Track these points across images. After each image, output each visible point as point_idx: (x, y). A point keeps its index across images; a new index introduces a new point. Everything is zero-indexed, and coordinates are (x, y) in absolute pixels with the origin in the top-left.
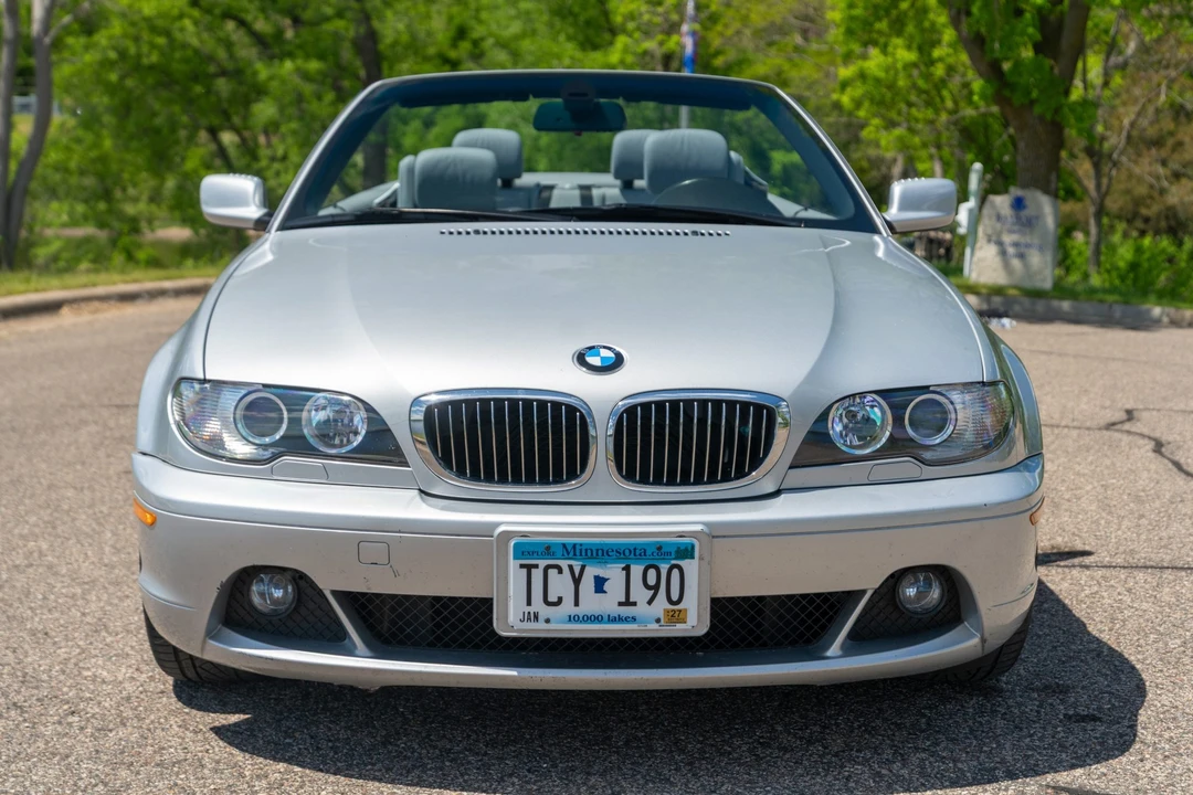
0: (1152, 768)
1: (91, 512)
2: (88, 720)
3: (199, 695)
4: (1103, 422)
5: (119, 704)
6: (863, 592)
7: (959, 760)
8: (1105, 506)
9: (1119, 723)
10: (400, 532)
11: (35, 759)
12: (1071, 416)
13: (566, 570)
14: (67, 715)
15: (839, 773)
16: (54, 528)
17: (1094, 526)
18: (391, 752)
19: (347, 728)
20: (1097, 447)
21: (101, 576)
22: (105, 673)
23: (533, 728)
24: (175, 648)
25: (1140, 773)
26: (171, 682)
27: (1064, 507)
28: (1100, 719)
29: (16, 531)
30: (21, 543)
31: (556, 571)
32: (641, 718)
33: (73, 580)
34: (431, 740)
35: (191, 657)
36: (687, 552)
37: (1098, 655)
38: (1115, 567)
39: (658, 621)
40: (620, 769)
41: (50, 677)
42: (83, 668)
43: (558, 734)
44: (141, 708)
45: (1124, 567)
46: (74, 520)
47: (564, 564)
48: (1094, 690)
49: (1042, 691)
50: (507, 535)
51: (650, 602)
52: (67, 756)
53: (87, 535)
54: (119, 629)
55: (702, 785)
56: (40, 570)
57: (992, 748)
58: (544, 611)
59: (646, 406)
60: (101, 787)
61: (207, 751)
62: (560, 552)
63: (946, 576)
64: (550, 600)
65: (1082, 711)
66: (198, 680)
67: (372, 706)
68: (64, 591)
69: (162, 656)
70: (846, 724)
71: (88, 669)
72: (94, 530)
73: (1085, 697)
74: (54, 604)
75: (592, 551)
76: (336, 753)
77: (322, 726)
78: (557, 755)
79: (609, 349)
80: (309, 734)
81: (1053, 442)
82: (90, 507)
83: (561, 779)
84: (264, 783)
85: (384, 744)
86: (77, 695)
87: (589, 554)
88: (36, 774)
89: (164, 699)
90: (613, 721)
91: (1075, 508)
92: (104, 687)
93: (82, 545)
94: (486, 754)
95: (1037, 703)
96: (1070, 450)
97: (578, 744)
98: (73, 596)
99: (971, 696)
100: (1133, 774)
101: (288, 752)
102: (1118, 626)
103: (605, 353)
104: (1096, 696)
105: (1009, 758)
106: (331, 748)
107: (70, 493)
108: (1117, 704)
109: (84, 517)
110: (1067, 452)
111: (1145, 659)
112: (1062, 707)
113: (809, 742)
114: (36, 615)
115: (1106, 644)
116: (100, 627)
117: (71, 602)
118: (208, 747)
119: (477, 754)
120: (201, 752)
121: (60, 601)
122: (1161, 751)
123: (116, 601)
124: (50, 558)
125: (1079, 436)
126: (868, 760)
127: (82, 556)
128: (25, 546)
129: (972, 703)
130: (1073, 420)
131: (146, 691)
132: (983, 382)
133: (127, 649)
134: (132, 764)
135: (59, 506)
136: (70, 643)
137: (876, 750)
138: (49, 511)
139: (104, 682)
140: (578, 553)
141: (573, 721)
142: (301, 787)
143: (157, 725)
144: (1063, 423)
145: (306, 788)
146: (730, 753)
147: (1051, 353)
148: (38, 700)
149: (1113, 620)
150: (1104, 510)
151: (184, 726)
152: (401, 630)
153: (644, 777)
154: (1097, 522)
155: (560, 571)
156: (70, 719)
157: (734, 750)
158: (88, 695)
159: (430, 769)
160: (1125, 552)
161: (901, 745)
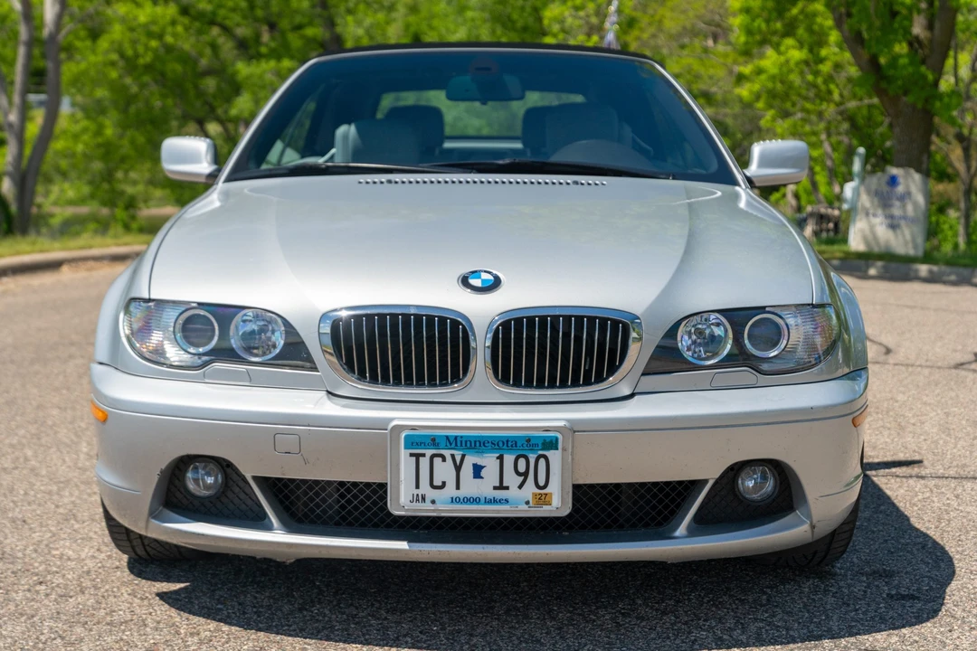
0: (958, 637)
1: (71, 426)
2: (53, 589)
3: (148, 570)
4: (953, 363)
5: (80, 577)
6: (706, 481)
7: (792, 629)
8: (946, 430)
9: (934, 601)
10: (309, 426)
11: (6, 618)
12: (925, 357)
13: (449, 459)
14: (36, 585)
15: (687, 637)
16: (39, 439)
17: (933, 446)
18: (306, 616)
19: (269, 597)
20: (945, 382)
21: (75, 477)
22: (71, 553)
23: (428, 599)
24: (127, 529)
25: (948, 641)
26: (126, 560)
27: (909, 429)
28: (918, 598)
29: (7, 441)
30: (9, 450)
31: (440, 459)
32: (521, 593)
33: (51, 480)
34: (341, 608)
35: (141, 537)
36: (551, 444)
37: (923, 548)
38: (947, 478)
39: (527, 503)
40: (498, 632)
41: (24, 555)
42: (53, 548)
43: (448, 604)
44: (98, 580)
45: (955, 478)
46: (56, 433)
47: (447, 453)
48: (916, 575)
49: (870, 575)
50: (399, 428)
51: (520, 487)
52: (33, 616)
53: (68, 446)
54: (86, 518)
55: (567, 645)
56: (25, 472)
57: (821, 620)
58: (431, 494)
59: (519, 321)
60: (59, 640)
61: (150, 614)
62: (443, 444)
63: (780, 470)
64: (435, 484)
65: (903, 591)
66: (148, 557)
67: (294, 580)
68: (42, 488)
69: (116, 535)
70: (697, 599)
71: (57, 549)
72: (72, 441)
73: (908, 580)
74: (33, 499)
75: (471, 442)
76: (259, 616)
77: (249, 596)
78: (447, 621)
79: (489, 273)
80: (237, 602)
81: (906, 378)
82: (71, 423)
83: (448, 639)
84: (196, 639)
85: (300, 610)
86: (46, 570)
87: (468, 445)
88: (6, 630)
89: (119, 573)
90: (497, 595)
91: (919, 431)
92: (69, 563)
93: (61, 452)
94: (386, 619)
95: (865, 585)
96: (921, 384)
97: (465, 612)
98: (50, 493)
99: (808, 578)
100: (941, 642)
101: (218, 615)
102: (943, 524)
103: (485, 276)
104: (917, 580)
105: (835, 628)
106: (255, 613)
107: (55, 412)
108: (934, 586)
109: (65, 431)
110: (918, 386)
111: (963, 551)
112: (886, 588)
113: (664, 613)
114: (17, 506)
115: (931, 538)
116: (71, 516)
117: (47, 497)
118: (151, 610)
119: (378, 619)
120: (146, 614)
121: (39, 496)
122: (968, 624)
123: (85, 497)
124: (33, 463)
125: (930, 373)
126: (712, 628)
127: (61, 461)
128: (13, 453)
129: (808, 584)
130: (927, 361)
131: (103, 567)
132: (812, 304)
133: (92, 534)
134: (86, 623)
135: (45, 422)
136: (44, 529)
137: (720, 620)
138: (35, 426)
139: (69, 559)
140: (459, 444)
141: (463, 594)
142: (227, 643)
143: (110, 593)
144: (918, 363)
145: (231, 644)
146: (594, 621)
147: (914, 307)
148: (13, 572)
149: (939, 520)
150: (944, 432)
151: (133, 594)
152: (312, 511)
153: (518, 639)
154: (936, 442)
155: (444, 460)
156: (38, 588)
157: (598, 618)
158: (55, 569)
159: (337, 630)
160: (957, 466)
161: (742, 617)
